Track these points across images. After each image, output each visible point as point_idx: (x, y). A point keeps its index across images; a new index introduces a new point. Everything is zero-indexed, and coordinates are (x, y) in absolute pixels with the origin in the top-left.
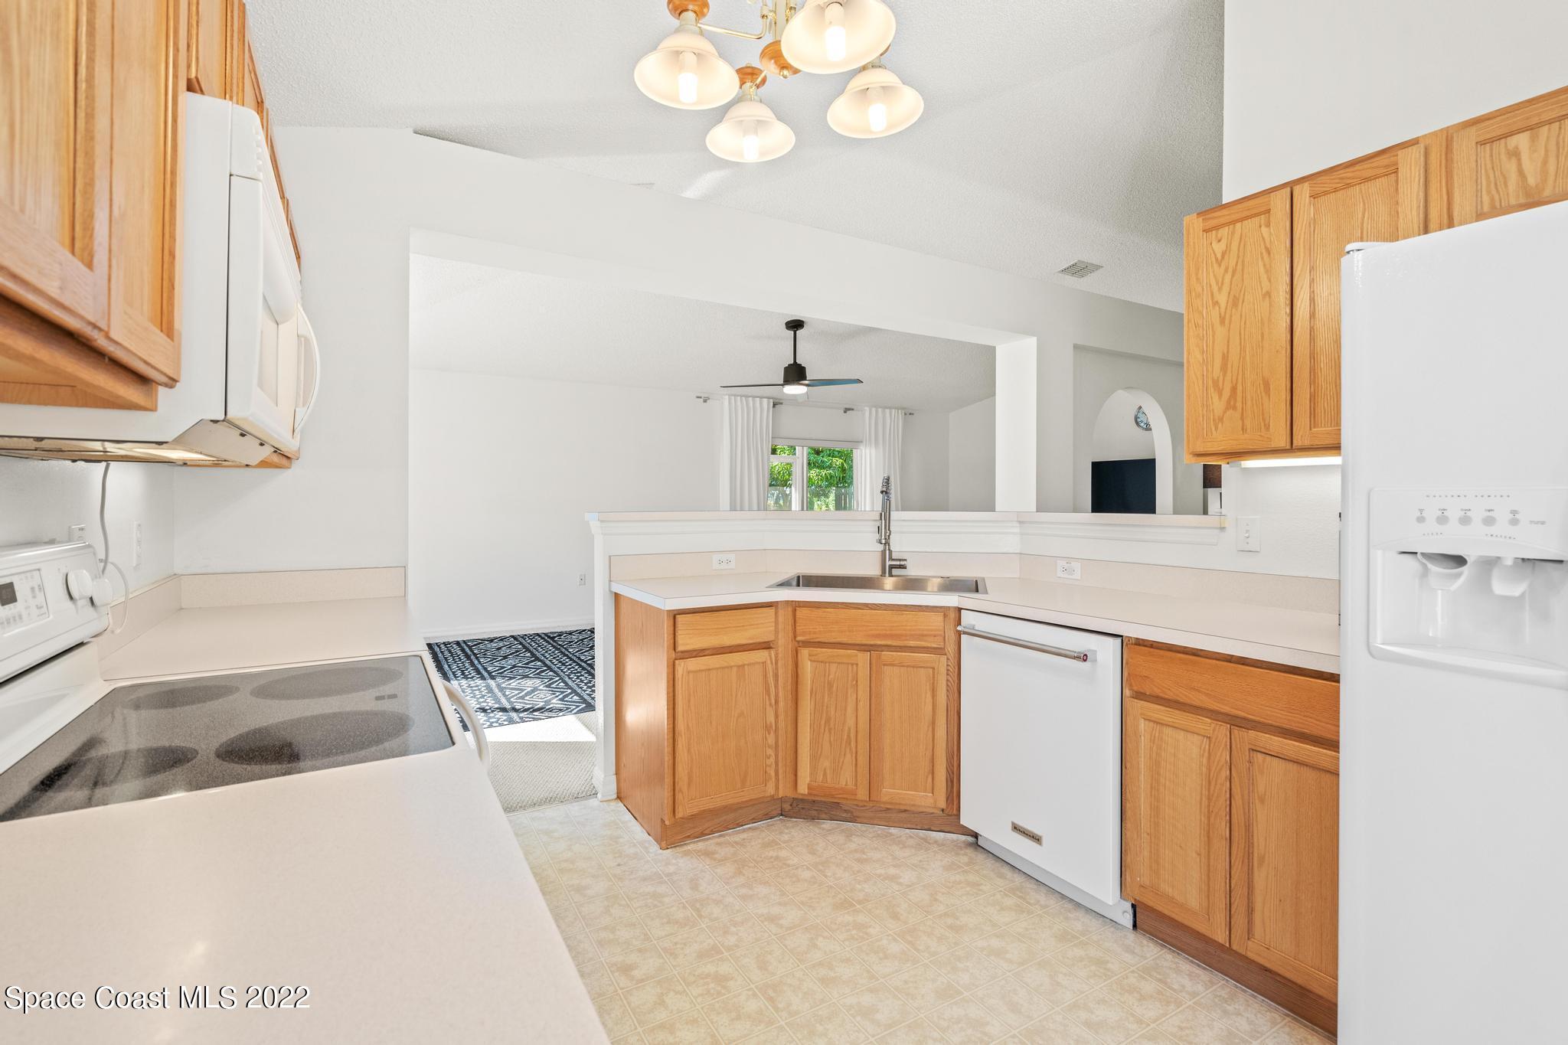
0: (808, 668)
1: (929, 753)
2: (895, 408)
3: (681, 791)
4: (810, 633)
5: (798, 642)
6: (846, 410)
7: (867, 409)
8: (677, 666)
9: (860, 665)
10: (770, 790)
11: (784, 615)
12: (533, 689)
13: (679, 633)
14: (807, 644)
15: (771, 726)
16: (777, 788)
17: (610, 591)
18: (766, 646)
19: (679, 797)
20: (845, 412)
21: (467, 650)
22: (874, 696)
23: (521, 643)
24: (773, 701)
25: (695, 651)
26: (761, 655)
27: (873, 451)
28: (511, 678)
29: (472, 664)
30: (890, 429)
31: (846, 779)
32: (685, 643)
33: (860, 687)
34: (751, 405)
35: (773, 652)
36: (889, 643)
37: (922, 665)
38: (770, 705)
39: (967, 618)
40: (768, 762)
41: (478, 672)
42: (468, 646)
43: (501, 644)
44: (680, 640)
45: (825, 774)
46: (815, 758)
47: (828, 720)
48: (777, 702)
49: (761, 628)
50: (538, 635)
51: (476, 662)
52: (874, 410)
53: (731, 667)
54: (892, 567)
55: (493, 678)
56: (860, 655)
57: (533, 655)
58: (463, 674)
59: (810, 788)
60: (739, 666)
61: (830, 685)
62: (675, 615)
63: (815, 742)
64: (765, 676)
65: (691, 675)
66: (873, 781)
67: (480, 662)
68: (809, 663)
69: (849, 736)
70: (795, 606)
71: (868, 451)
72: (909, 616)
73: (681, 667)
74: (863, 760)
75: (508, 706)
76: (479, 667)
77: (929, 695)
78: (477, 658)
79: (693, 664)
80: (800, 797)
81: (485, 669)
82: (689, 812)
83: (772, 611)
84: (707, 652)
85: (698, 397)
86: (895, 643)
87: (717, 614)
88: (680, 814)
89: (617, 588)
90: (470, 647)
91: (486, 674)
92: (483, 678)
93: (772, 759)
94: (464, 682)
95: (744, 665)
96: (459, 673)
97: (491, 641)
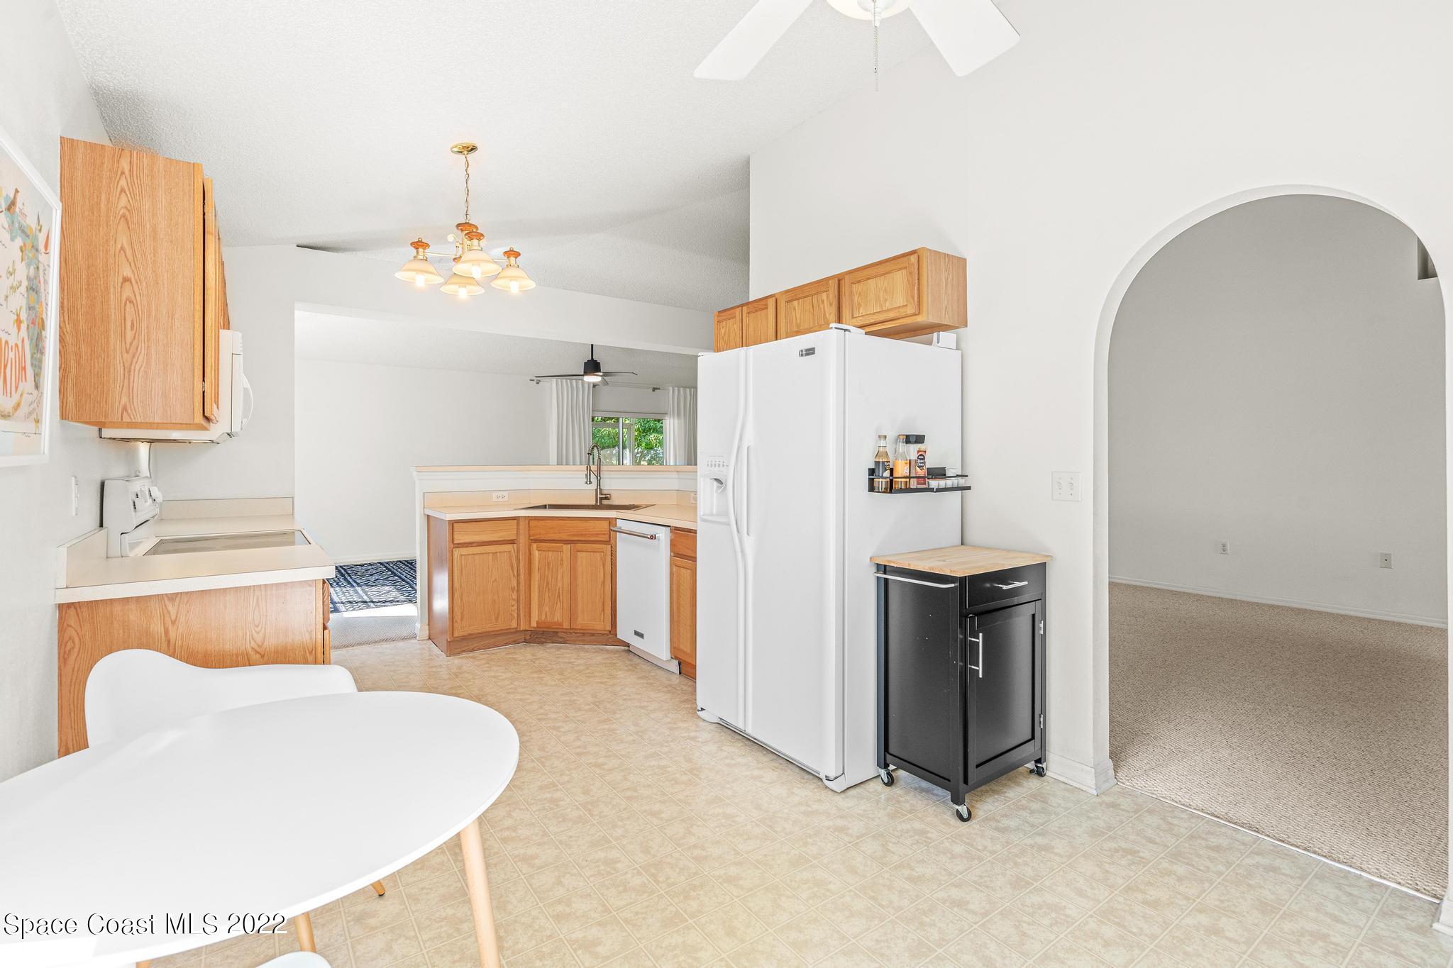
0: (536, 554)
1: (602, 600)
2: (689, 388)
3: (456, 621)
4: (537, 535)
5: (531, 540)
6: (654, 389)
7: (671, 388)
8: (454, 552)
9: (565, 552)
10: (514, 624)
11: (523, 524)
12: (388, 591)
13: (455, 533)
14: (536, 541)
15: (514, 587)
16: (518, 624)
17: (425, 514)
18: (512, 542)
19: (456, 625)
20: (653, 391)
21: (343, 571)
22: (573, 570)
23: (385, 567)
24: (516, 574)
25: (466, 543)
26: (509, 547)
27: (676, 421)
28: (373, 586)
29: (345, 579)
30: (690, 404)
31: (558, 617)
32: (459, 538)
33: (565, 565)
34: (575, 385)
35: (515, 545)
36: (580, 539)
37: (597, 550)
38: (514, 576)
39: (619, 523)
40: (513, 609)
41: (349, 583)
42: (344, 569)
43: (370, 567)
44: (456, 536)
45: (546, 615)
46: (541, 606)
47: (548, 584)
48: (518, 575)
49: (509, 533)
50: (400, 561)
51: (349, 578)
52: (676, 389)
53: (489, 553)
54: (601, 499)
55: (360, 586)
56: (564, 546)
57: (393, 573)
58: (338, 584)
59: (537, 623)
60: (493, 553)
61: (549, 564)
62: (453, 523)
63: (541, 596)
64: (511, 560)
65: (463, 557)
66: (572, 616)
67: (351, 578)
68: (537, 552)
69: (559, 592)
70: (530, 519)
71: (672, 421)
72: (591, 523)
73: (457, 552)
74: (566, 605)
75: (368, 600)
76: (351, 580)
77: (602, 567)
78: (350, 576)
79: (464, 551)
80: (533, 629)
81: (355, 582)
82: (461, 634)
83: (515, 521)
84: (474, 545)
85: (531, 380)
86: (583, 539)
87: (478, 523)
88: (456, 635)
89: (428, 512)
90: (345, 570)
91: (355, 584)
92: (352, 586)
93: (515, 607)
94: (338, 589)
95: (497, 553)
96: (335, 584)
97: (363, 565)
